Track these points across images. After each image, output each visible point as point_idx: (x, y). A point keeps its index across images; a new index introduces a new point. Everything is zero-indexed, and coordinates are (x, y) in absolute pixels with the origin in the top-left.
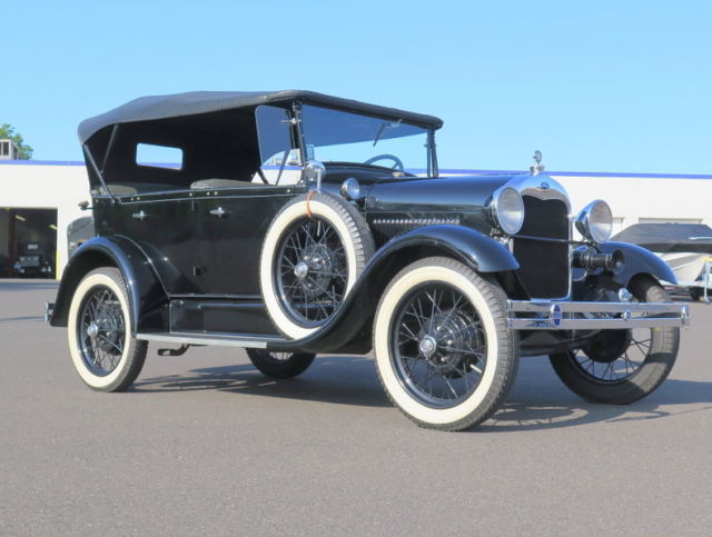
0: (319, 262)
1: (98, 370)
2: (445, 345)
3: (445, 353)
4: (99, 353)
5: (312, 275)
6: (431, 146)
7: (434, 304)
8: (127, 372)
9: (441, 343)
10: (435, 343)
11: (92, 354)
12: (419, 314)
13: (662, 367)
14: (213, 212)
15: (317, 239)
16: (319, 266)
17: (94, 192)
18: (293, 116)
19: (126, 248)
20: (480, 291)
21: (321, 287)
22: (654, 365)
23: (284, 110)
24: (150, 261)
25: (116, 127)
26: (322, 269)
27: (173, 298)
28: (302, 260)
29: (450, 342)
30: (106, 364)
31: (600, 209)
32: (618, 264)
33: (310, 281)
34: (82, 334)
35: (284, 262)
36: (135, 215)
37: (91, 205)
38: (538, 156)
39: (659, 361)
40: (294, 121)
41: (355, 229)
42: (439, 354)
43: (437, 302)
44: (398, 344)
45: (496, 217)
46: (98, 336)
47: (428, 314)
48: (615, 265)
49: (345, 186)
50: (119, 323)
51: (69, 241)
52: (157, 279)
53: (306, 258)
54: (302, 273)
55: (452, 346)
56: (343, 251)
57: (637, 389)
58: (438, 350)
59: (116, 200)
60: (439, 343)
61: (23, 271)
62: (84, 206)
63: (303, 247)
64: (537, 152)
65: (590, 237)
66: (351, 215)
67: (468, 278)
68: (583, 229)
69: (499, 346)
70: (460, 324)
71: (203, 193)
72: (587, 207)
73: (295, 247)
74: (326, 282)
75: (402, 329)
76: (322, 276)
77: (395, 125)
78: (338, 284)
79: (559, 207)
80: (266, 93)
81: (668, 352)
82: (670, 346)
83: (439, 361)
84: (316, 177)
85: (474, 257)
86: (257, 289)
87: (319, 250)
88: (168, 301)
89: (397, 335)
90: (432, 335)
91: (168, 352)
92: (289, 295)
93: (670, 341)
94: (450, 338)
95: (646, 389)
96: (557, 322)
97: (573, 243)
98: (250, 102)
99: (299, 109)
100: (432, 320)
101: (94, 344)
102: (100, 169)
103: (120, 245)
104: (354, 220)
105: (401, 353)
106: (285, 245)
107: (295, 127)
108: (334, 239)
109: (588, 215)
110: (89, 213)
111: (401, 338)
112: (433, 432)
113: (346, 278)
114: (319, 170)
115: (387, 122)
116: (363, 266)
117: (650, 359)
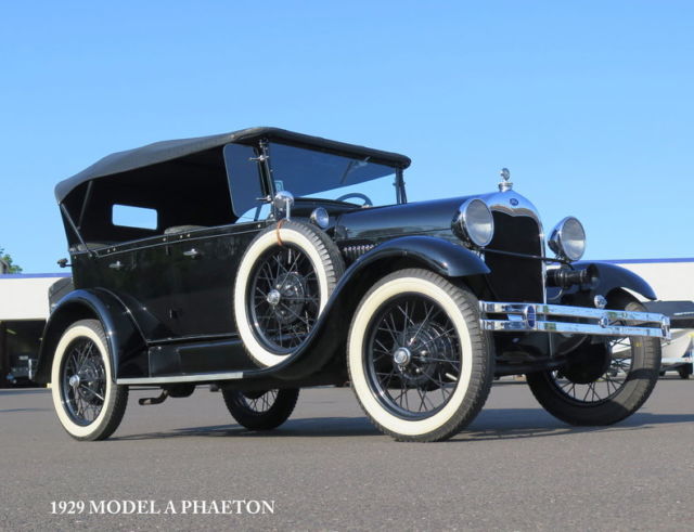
0: (292, 289)
1: (81, 421)
2: (419, 356)
3: (419, 364)
4: (82, 404)
5: (284, 301)
6: (400, 184)
7: (407, 317)
8: (109, 419)
9: (415, 354)
10: (409, 354)
11: (75, 406)
12: (392, 328)
13: (644, 383)
14: (186, 254)
15: (288, 267)
16: (291, 293)
17: (72, 249)
18: (261, 153)
19: (105, 299)
20: (452, 296)
21: (294, 313)
22: (635, 382)
23: (252, 148)
24: (129, 311)
25: (91, 183)
26: (294, 296)
27: (150, 345)
28: (275, 288)
29: (423, 352)
30: (89, 414)
31: (572, 226)
32: (594, 279)
33: (283, 309)
34: (65, 387)
35: (257, 293)
36: (112, 266)
37: (69, 263)
38: (506, 174)
39: (641, 378)
40: (261, 158)
41: (325, 251)
42: (415, 365)
43: (409, 315)
44: (372, 360)
45: (465, 230)
46: (80, 386)
47: (400, 328)
48: (590, 281)
49: (314, 215)
50: (100, 373)
51: (51, 303)
52: (136, 328)
53: (278, 286)
54: (275, 300)
55: (426, 356)
56: (314, 276)
57: (620, 407)
58: (412, 360)
59: (94, 254)
60: (413, 354)
61: (15, 382)
62: (63, 264)
63: (275, 277)
64: (505, 170)
65: (563, 254)
66: (320, 238)
67: (439, 285)
68: (555, 247)
69: (474, 350)
70: (433, 335)
71: (176, 237)
72: (559, 225)
73: (267, 278)
74: (299, 307)
75: (376, 345)
76: (295, 303)
77: (363, 164)
78: (311, 308)
79: (529, 225)
80: (233, 133)
81: (650, 367)
82: (651, 361)
83: (414, 374)
84: (285, 207)
85: (445, 264)
86: (233, 326)
87: (291, 278)
88: (146, 348)
89: (371, 352)
90: (406, 346)
91: (149, 401)
92: (263, 326)
93: (652, 356)
94: (424, 348)
95: (630, 407)
96: (531, 323)
97: (546, 260)
98: (219, 143)
99: (266, 146)
100: (405, 332)
101: (77, 396)
102: (77, 226)
103: (98, 296)
104: (324, 243)
105: (376, 370)
106: (257, 277)
107: (263, 163)
108: (305, 264)
109: (560, 232)
110: (68, 270)
111: (376, 355)
112: (411, 444)
113: (318, 302)
114: (287, 200)
115: (354, 161)
116: (335, 286)
117: (632, 375)
